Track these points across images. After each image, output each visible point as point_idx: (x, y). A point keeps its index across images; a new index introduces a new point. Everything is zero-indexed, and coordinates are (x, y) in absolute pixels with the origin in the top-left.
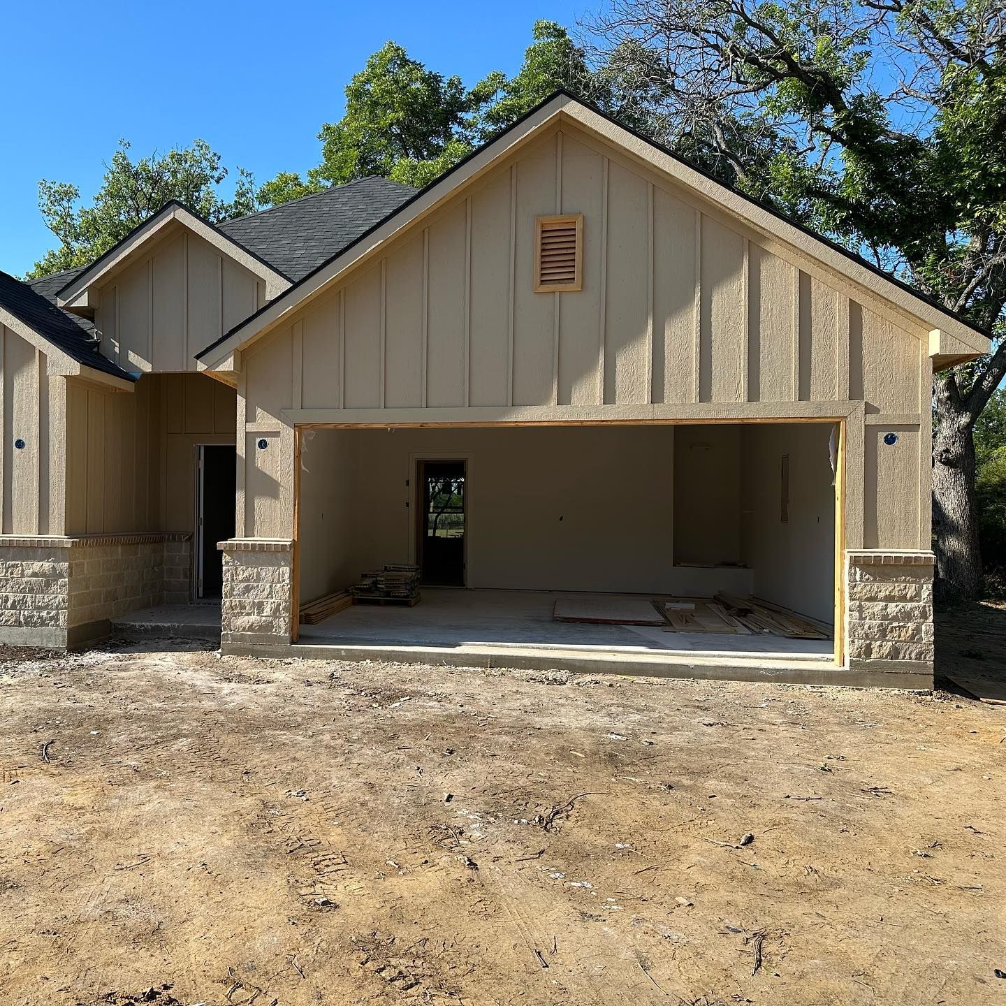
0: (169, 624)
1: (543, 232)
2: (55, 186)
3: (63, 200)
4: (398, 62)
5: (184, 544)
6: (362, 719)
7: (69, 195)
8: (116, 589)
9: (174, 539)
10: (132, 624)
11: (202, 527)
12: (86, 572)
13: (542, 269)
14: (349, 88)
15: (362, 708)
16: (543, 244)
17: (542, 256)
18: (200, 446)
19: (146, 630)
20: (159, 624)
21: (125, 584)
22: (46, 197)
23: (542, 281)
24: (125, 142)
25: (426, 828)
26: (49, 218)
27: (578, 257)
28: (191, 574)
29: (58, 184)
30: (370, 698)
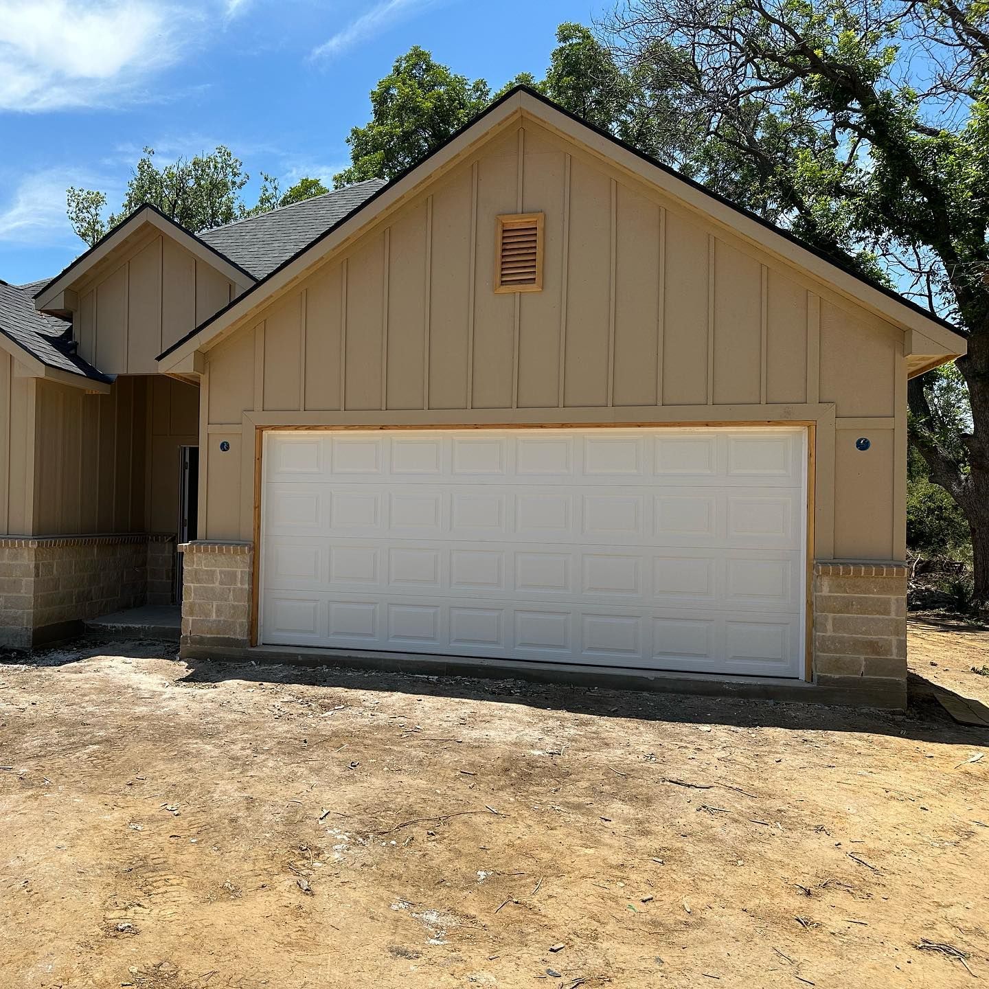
0: (140, 626)
1: (504, 231)
2: (83, 194)
3: (90, 207)
4: (424, 67)
5: (167, 544)
6: (286, 728)
7: (97, 201)
8: (91, 591)
9: (157, 540)
10: (103, 624)
11: (186, 528)
12: (55, 572)
13: (503, 269)
14: (373, 93)
15: (292, 717)
16: (504, 244)
17: (503, 257)
18: (185, 448)
19: (117, 631)
20: (130, 625)
21: (101, 585)
22: (74, 204)
23: (502, 282)
24: (149, 150)
25: (286, 848)
26: (78, 225)
27: (539, 257)
28: (173, 575)
29: (85, 192)
30: (306, 705)
